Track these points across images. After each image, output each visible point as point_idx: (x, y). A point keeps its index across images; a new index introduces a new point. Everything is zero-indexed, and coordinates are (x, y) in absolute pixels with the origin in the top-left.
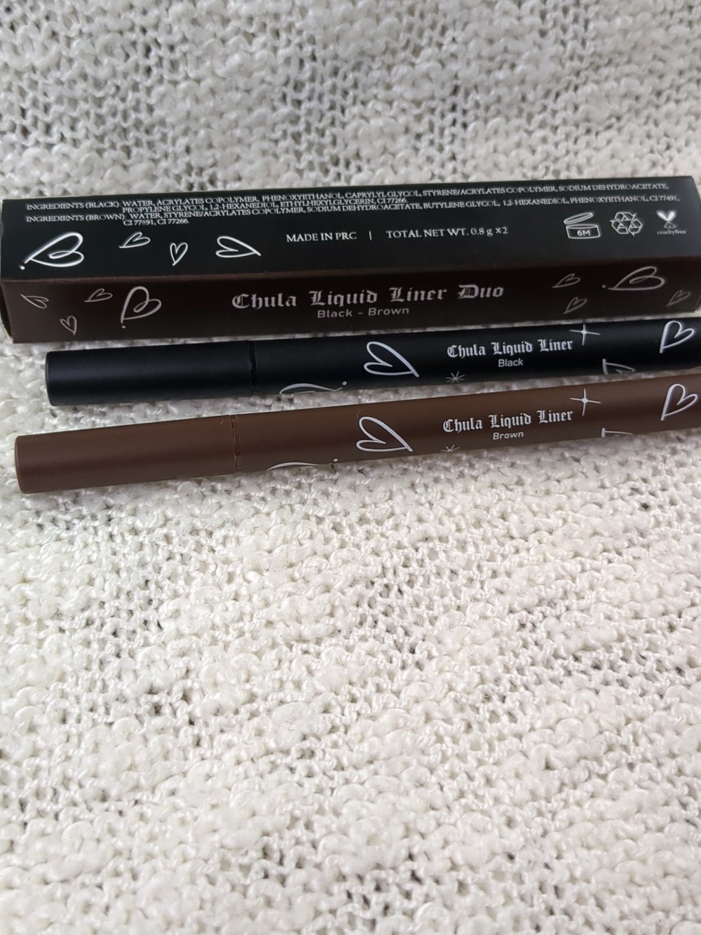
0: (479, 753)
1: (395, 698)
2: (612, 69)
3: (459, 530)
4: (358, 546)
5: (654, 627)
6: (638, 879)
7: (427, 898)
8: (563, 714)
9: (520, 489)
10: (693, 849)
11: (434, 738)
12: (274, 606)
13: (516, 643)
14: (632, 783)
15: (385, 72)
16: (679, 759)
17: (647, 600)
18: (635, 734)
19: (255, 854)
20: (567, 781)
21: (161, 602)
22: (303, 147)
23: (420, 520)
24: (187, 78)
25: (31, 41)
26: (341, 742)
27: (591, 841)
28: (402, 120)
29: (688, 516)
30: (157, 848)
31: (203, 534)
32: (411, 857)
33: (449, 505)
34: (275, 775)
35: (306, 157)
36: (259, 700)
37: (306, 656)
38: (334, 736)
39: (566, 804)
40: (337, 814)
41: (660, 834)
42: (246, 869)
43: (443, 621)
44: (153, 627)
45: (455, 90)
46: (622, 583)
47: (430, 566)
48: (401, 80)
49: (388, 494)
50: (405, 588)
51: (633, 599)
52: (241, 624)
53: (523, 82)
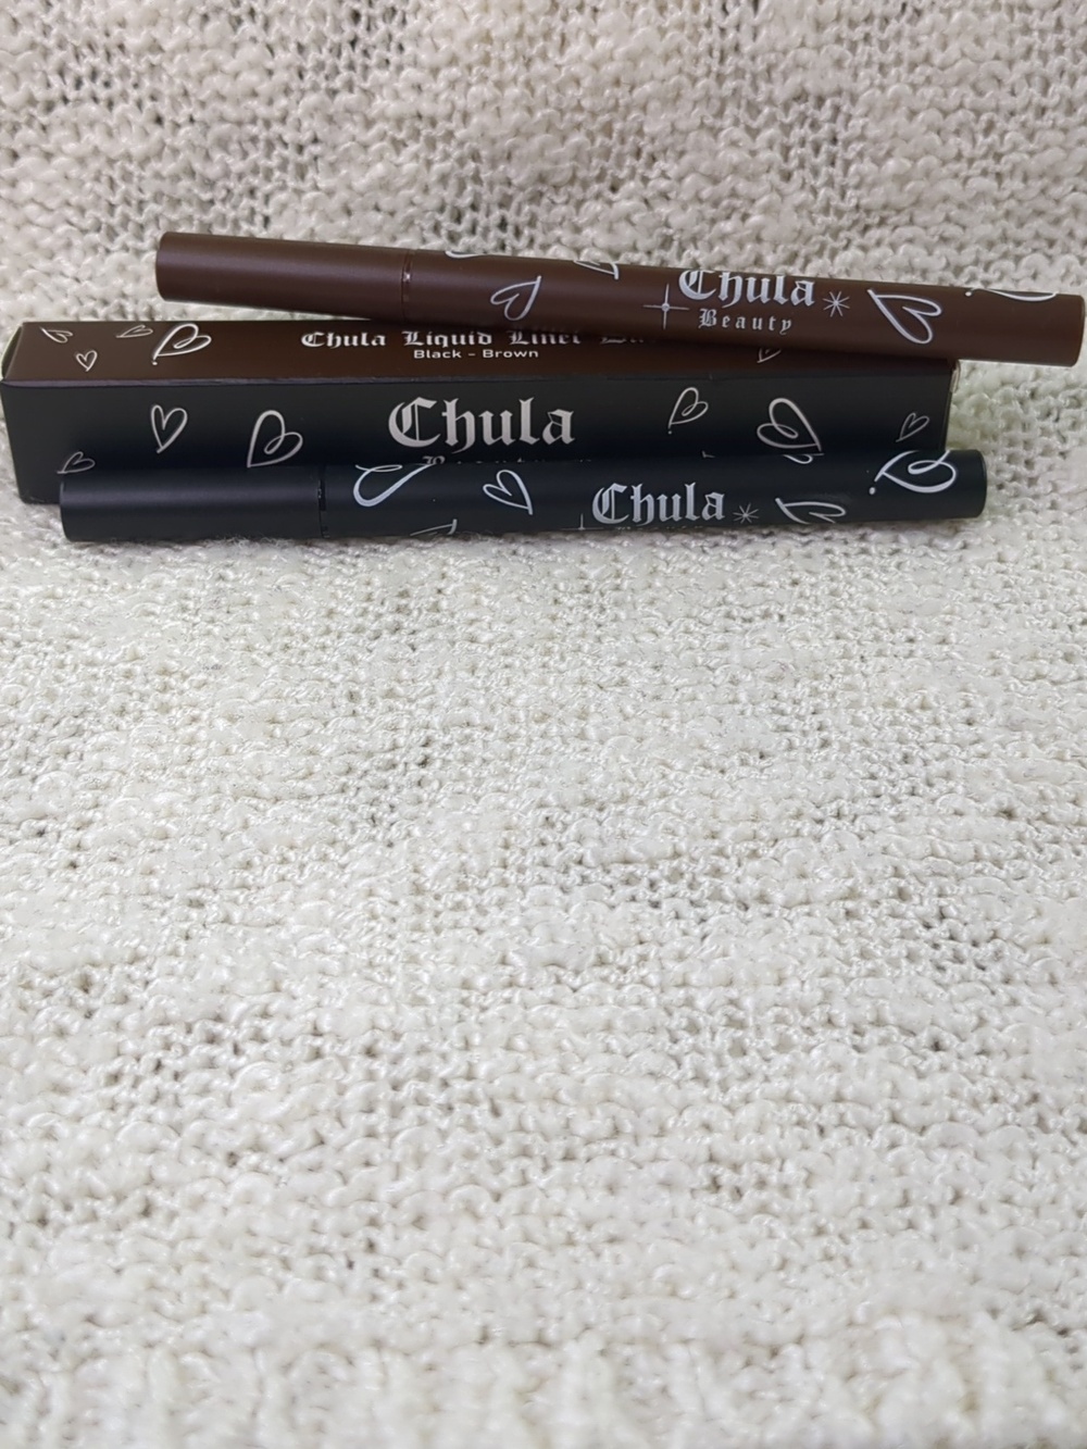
1: (337, 870)
3: (513, 721)
4: (370, 718)
5: (729, 850)
7: (263, 1057)
9: (618, 689)
10: (661, 1084)
11: (365, 915)
13: (530, 841)
14: (610, 1001)
15: (572, 208)
16: (693, 991)
17: (735, 820)
24: (316, 188)
25: (129, 123)
39: (507, 1002)
40: (192, 957)
41: (622, 1059)
42: (47, 993)
43: (445, 804)
46: (706, 798)
47: (457, 751)
51: (715, 816)
52: (184, 767)
53: (759, 240)
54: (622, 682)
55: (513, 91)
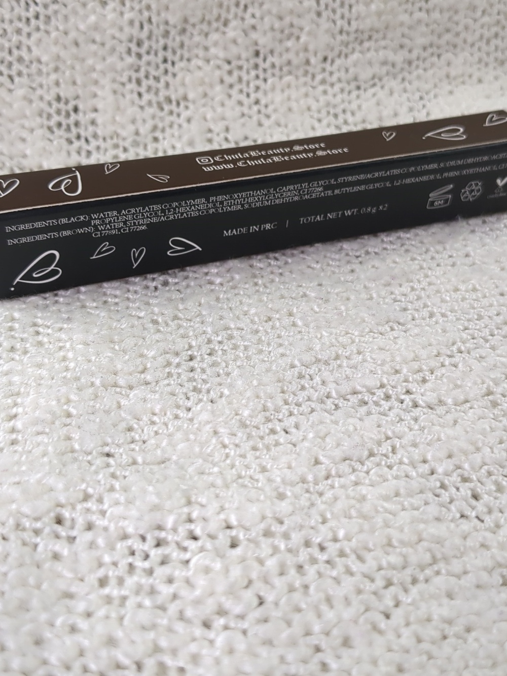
0: (258, 453)
1: (189, 423)
2: (371, 44)
3: (252, 322)
4: (169, 333)
5: (410, 379)
6: (395, 543)
7: (202, 549)
8: (332, 430)
9: (304, 299)
10: (445, 523)
11: (219, 445)
13: (294, 387)
14: (390, 477)
15: (203, 37)
16: (431, 464)
17: (405, 361)
18: (393, 447)
19: (48, 520)
20: (333, 472)
22: (143, 90)
26: (138, 449)
27: (353, 513)
28: (218, 73)
29: (438, 314)
31: (42, 327)
32: (190, 521)
33: (246, 309)
35: (146, 97)
38: (132, 446)
39: (332, 487)
40: (126, 491)
41: (415, 512)
42: (38, 532)
43: (236, 373)
45: (257, 54)
46: (384, 351)
47: (227, 344)
48: (216, 44)
49: (197, 303)
51: (394, 361)
53: (306, 50)
54: (305, 295)
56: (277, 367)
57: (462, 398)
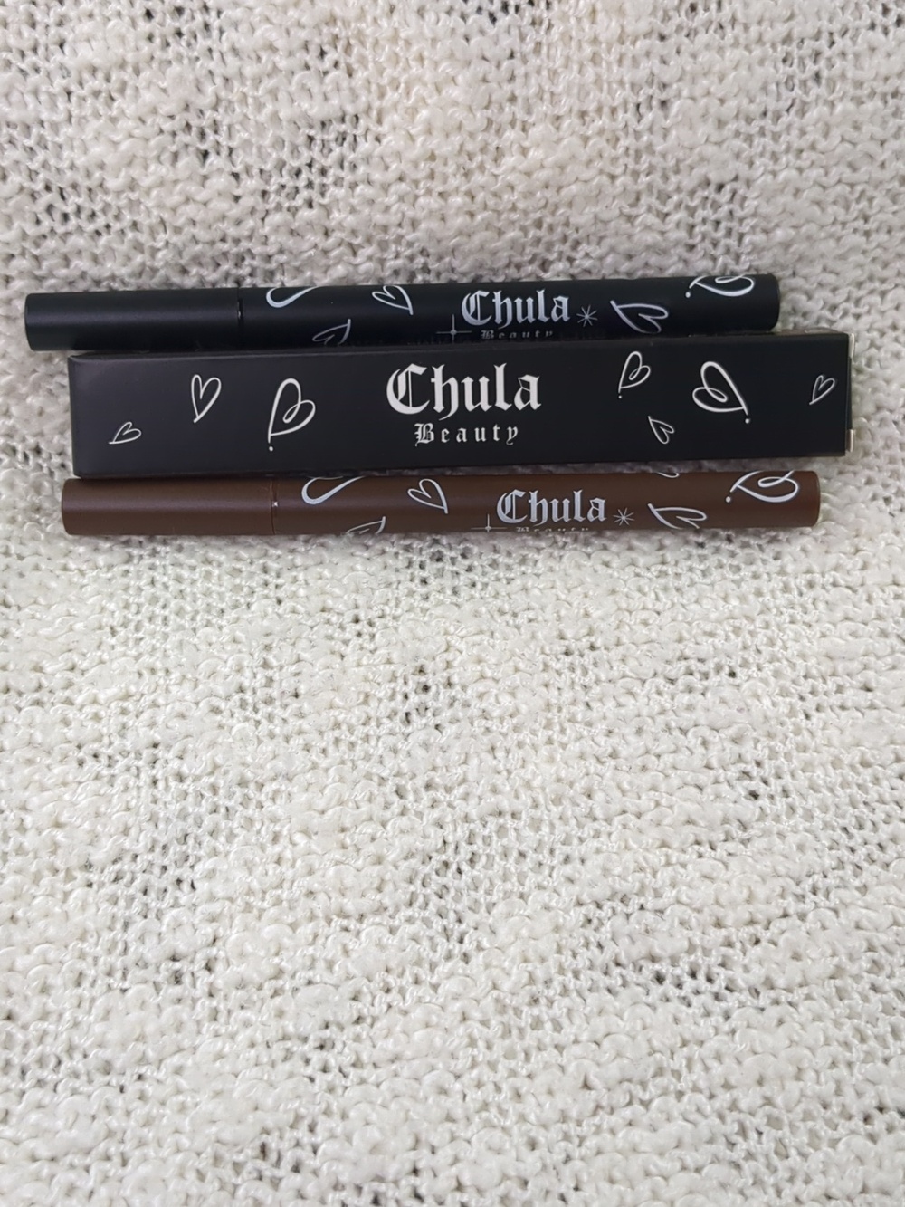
0: (513, 1064)
1: (431, 992)
3: (536, 806)
4: (420, 815)
5: (734, 938)
8: (614, 1029)
9: (612, 763)
10: (730, 1195)
11: (466, 1041)
12: (319, 874)
13: (577, 942)
14: (676, 1114)
16: (735, 1093)
17: (733, 905)
18: (690, 1061)
19: (251, 1151)
20: (604, 1103)
21: (198, 859)
23: (494, 790)
26: (364, 1035)
27: (617, 1175)
29: (800, 811)
30: (151, 1135)
31: (252, 786)
32: (415, 1172)
33: (529, 776)
34: (287, 1066)
36: (286, 977)
37: (344, 933)
38: (358, 1028)
39: (598, 1130)
40: (344, 1116)
41: (696, 1176)
42: (237, 1167)
43: (501, 908)
44: (186, 886)
46: (708, 882)
47: (497, 845)
49: (463, 757)
50: (465, 867)
51: (717, 902)
52: (279, 891)
55: (457, 200)
56: (557, 902)
57: (799, 979)
